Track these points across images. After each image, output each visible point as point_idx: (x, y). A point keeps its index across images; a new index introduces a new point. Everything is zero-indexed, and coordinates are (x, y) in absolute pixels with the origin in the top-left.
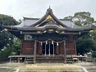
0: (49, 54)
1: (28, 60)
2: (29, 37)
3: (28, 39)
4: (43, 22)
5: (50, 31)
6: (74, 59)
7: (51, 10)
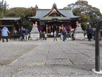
2: (42, 24)
7: (56, 5)
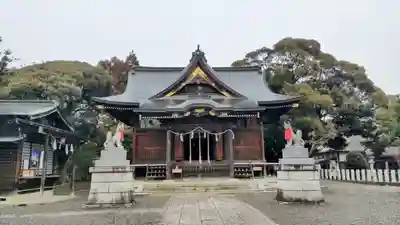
0: (200, 161)
1: (152, 172)
2: (151, 122)
3: (149, 126)
5: (197, 113)
6: (255, 169)
7: (203, 54)
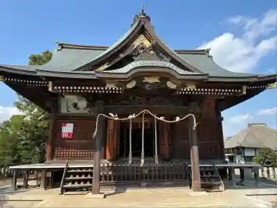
1: (71, 177)
3: (73, 111)
4: (122, 56)
5: (147, 83)
